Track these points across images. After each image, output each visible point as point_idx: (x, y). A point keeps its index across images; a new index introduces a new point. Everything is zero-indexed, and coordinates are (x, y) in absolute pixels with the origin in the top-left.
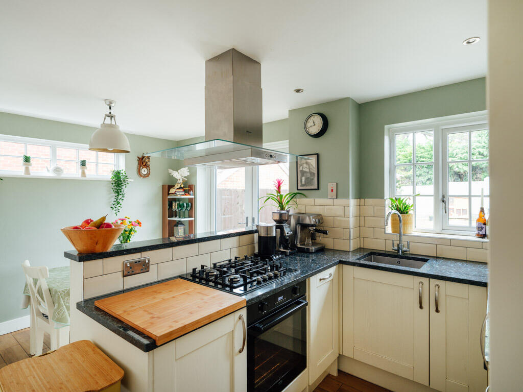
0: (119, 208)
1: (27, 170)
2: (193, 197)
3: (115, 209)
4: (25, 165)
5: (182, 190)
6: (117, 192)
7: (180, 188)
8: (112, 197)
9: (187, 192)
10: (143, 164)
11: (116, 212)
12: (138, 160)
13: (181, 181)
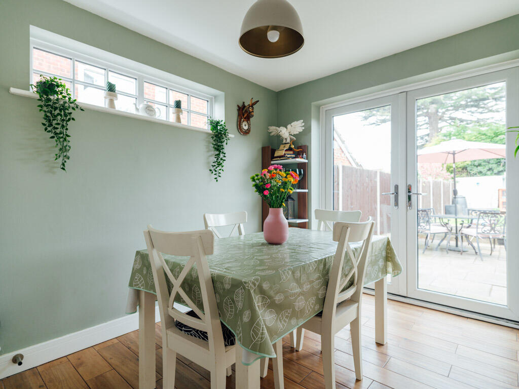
0: (220, 171)
1: (112, 103)
2: (306, 161)
3: (214, 173)
4: (110, 95)
5: (292, 152)
6: (218, 150)
7: (290, 149)
8: (211, 156)
9: (298, 155)
10: (243, 115)
11: (216, 176)
12: (238, 110)
13: (288, 141)
